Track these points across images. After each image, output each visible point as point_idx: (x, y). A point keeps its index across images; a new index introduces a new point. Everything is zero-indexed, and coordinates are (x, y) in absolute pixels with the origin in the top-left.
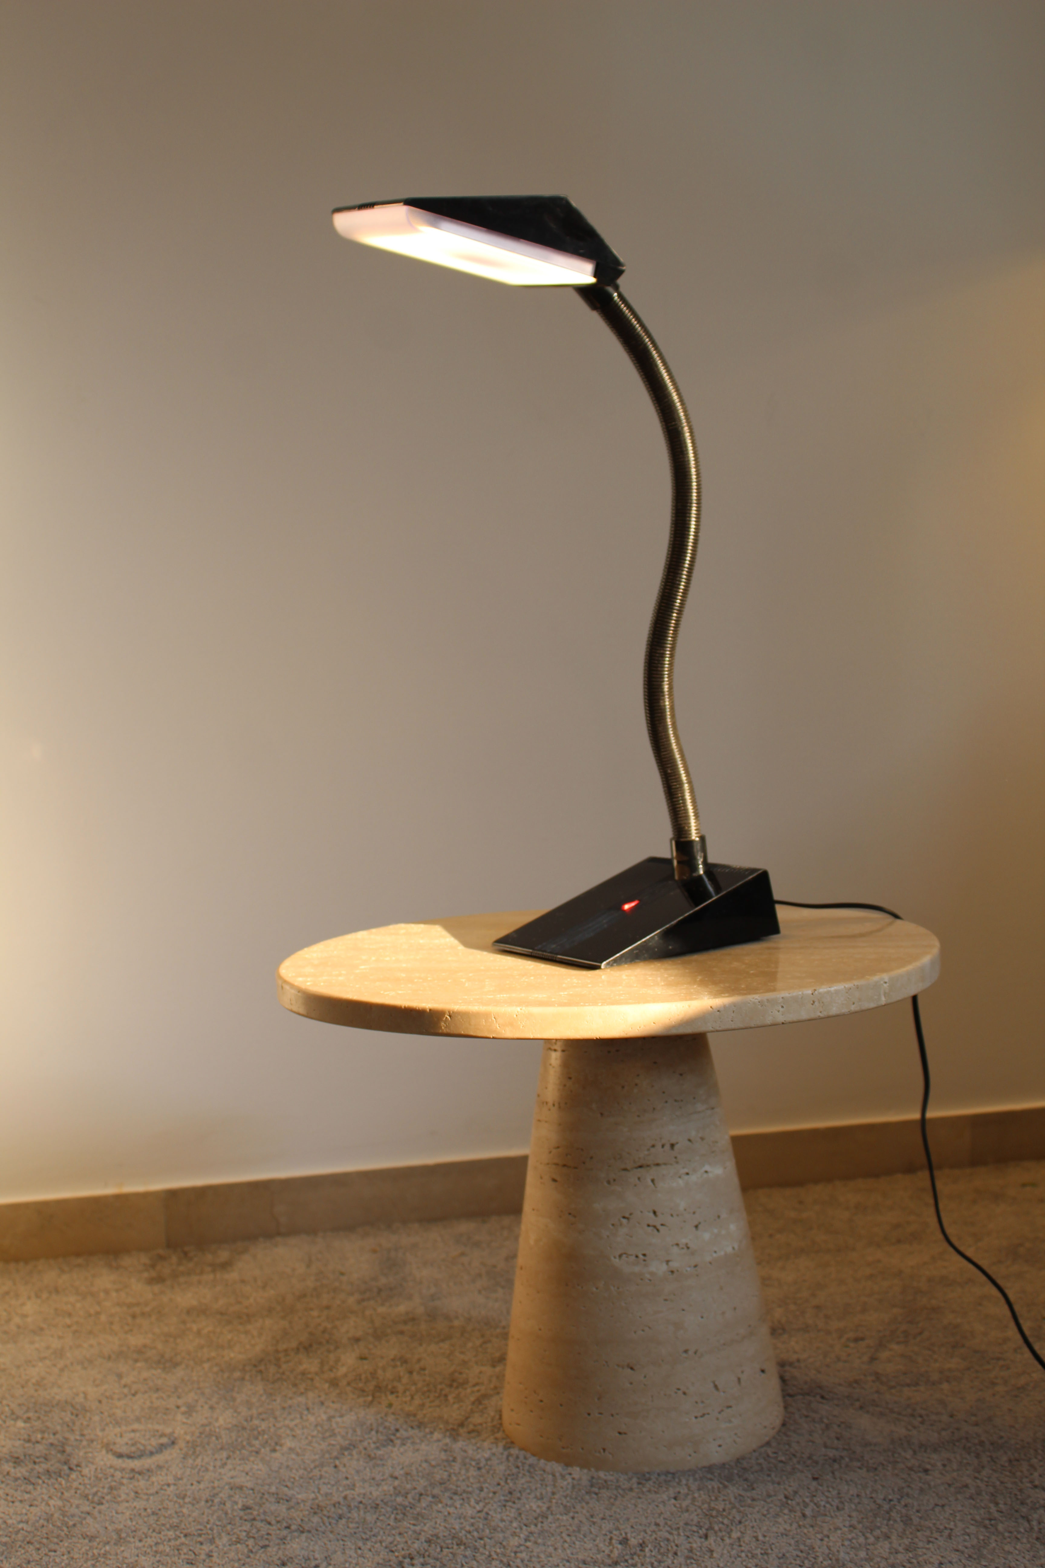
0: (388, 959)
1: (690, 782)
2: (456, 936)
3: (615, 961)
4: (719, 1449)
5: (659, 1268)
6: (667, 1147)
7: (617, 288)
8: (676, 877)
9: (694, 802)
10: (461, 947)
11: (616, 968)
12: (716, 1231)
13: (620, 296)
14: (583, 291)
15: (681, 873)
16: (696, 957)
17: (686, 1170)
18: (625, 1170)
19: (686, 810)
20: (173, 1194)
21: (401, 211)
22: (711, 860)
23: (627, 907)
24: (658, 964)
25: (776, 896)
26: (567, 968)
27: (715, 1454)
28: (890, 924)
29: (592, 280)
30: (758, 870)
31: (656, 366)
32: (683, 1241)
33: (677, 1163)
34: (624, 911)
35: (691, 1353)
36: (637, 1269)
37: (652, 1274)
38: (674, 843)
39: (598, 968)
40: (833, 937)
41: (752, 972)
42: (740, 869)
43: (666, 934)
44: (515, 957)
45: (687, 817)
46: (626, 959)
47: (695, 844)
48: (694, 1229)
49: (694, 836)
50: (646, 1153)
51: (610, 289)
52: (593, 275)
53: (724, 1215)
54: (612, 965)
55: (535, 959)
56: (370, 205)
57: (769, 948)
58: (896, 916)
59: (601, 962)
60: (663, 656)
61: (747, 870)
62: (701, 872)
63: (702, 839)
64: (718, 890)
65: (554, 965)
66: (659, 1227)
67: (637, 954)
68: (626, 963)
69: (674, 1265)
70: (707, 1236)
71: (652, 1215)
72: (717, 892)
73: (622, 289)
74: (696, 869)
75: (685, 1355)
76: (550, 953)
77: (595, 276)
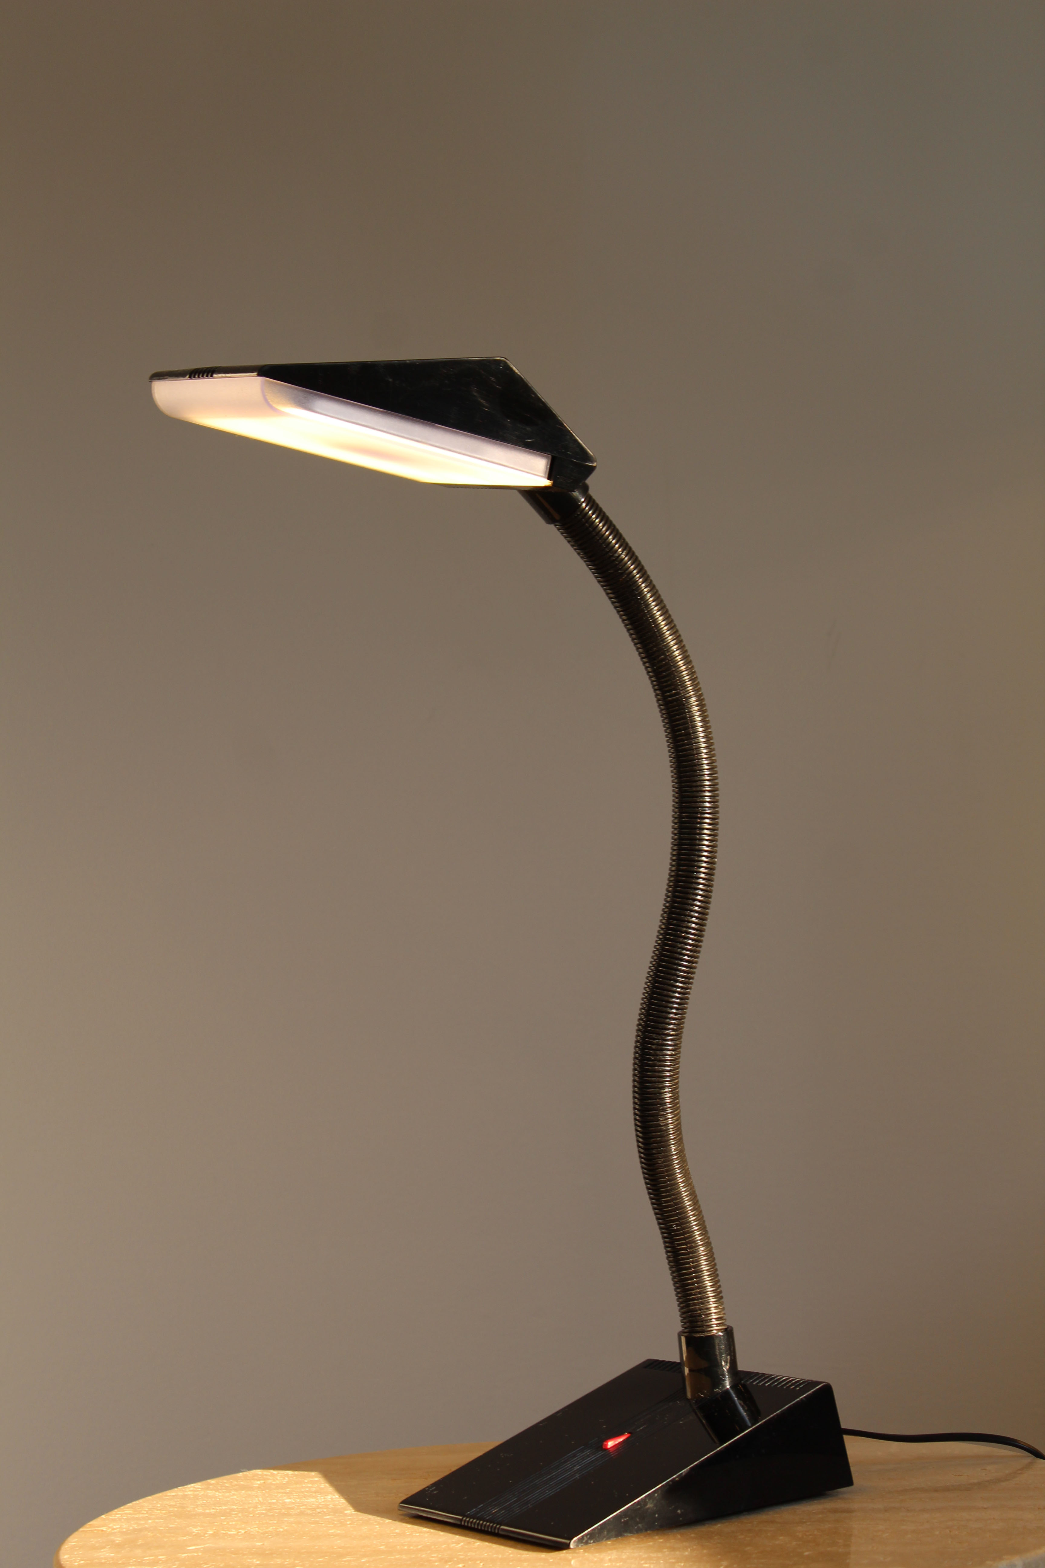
0: (234, 1532)
1: (708, 1244)
2: (342, 1490)
3: (592, 1536)
7: (585, 490)
8: (689, 1395)
9: (714, 1275)
10: (350, 1511)
11: (592, 1545)
13: (590, 501)
14: (532, 494)
15: (695, 1390)
16: (719, 1527)
19: (702, 1288)
21: (253, 384)
22: (741, 1367)
23: (610, 1444)
24: (659, 1540)
25: (845, 1423)
26: (515, 1547)
28: (1028, 1466)
29: (546, 483)
30: (819, 1383)
31: (648, 605)
34: (607, 1449)
38: (683, 1339)
39: (566, 1547)
40: (936, 1490)
41: (806, 1553)
42: (788, 1381)
43: (671, 1491)
44: (434, 1528)
45: (704, 1299)
46: (609, 1532)
47: (717, 1341)
49: (715, 1329)
51: (576, 494)
52: (547, 476)
54: (587, 1543)
55: (467, 1532)
56: (208, 372)
57: (835, 1511)
58: (1037, 1454)
59: (571, 1539)
60: (662, 1047)
61: (798, 1384)
62: (728, 1387)
63: (729, 1332)
64: (755, 1415)
65: (495, 1543)
67: (626, 1523)
68: (608, 1538)
72: (754, 1419)
73: (591, 492)
74: (719, 1382)
76: (490, 1521)
77: (549, 478)
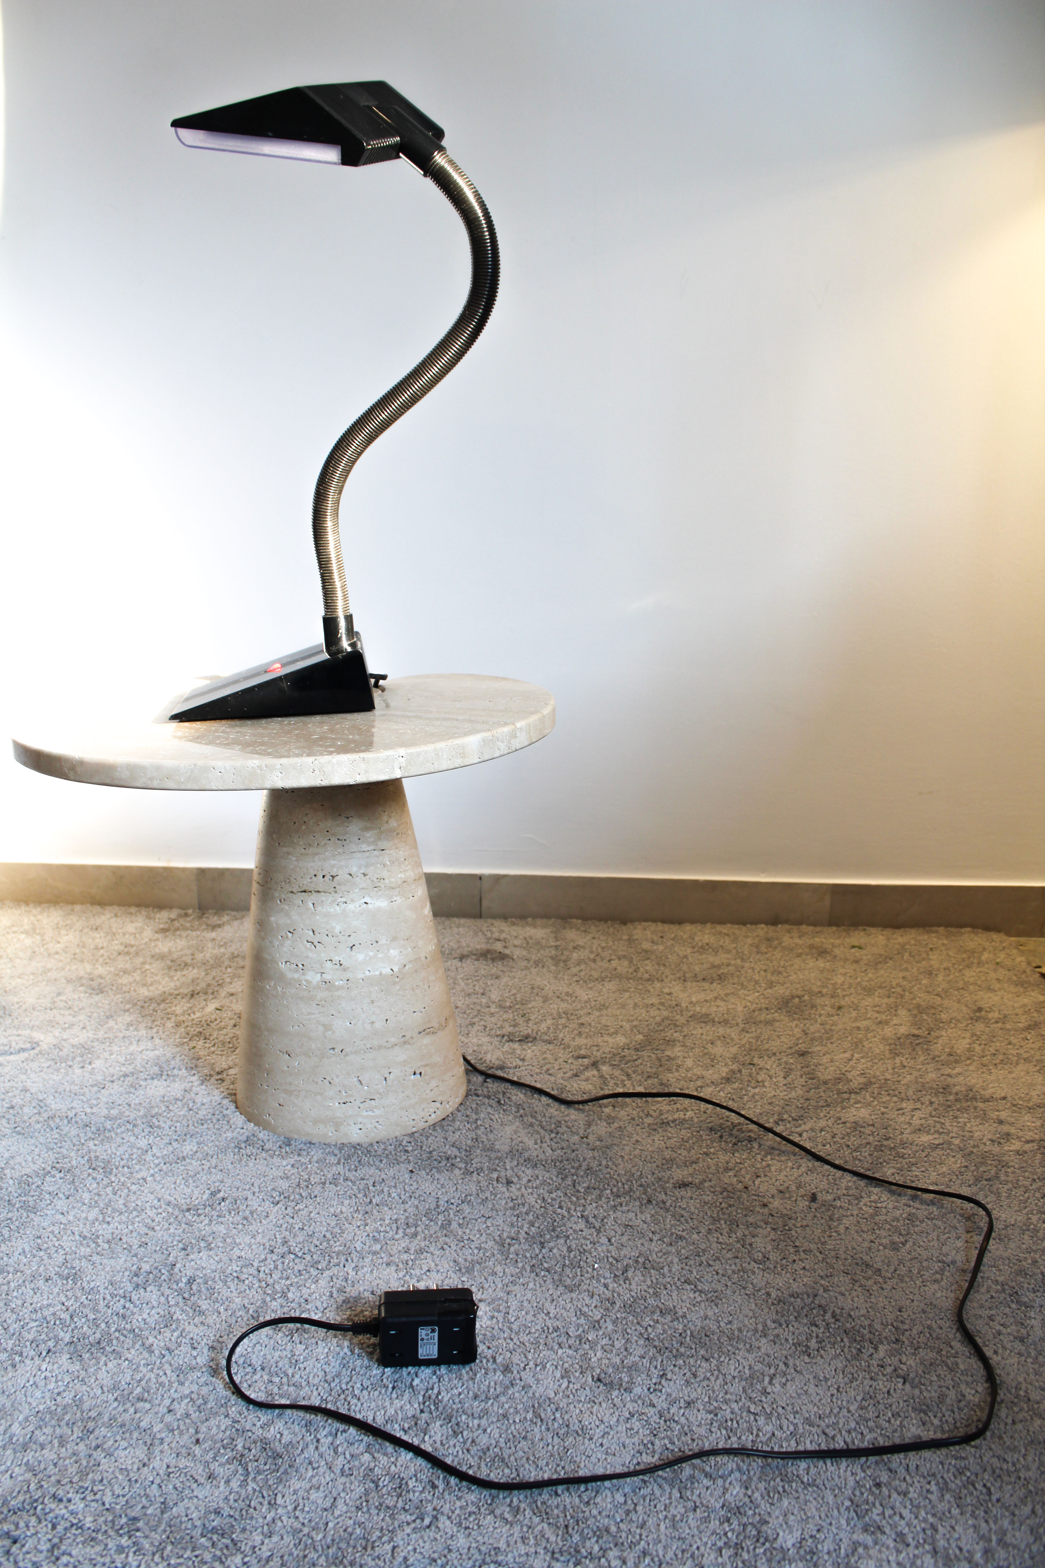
4: (359, 1131)
5: (315, 978)
6: (328, 877)
12: (371, 954)
17: (344, 900)
18: (292, 892)
20: (202, 872)
27: (354, 1134)
32: (336, 959)
33: (336, 892)
35: (338, 1050)
36: (296, 976)
37: (307, 981)
48: (349, 949)
50: (309, 880)
53: (383, 941)
66: (316, 944)
69: (327, 977)
70: (361, 957)
71: (311, 933)
75: (332, 1052)
